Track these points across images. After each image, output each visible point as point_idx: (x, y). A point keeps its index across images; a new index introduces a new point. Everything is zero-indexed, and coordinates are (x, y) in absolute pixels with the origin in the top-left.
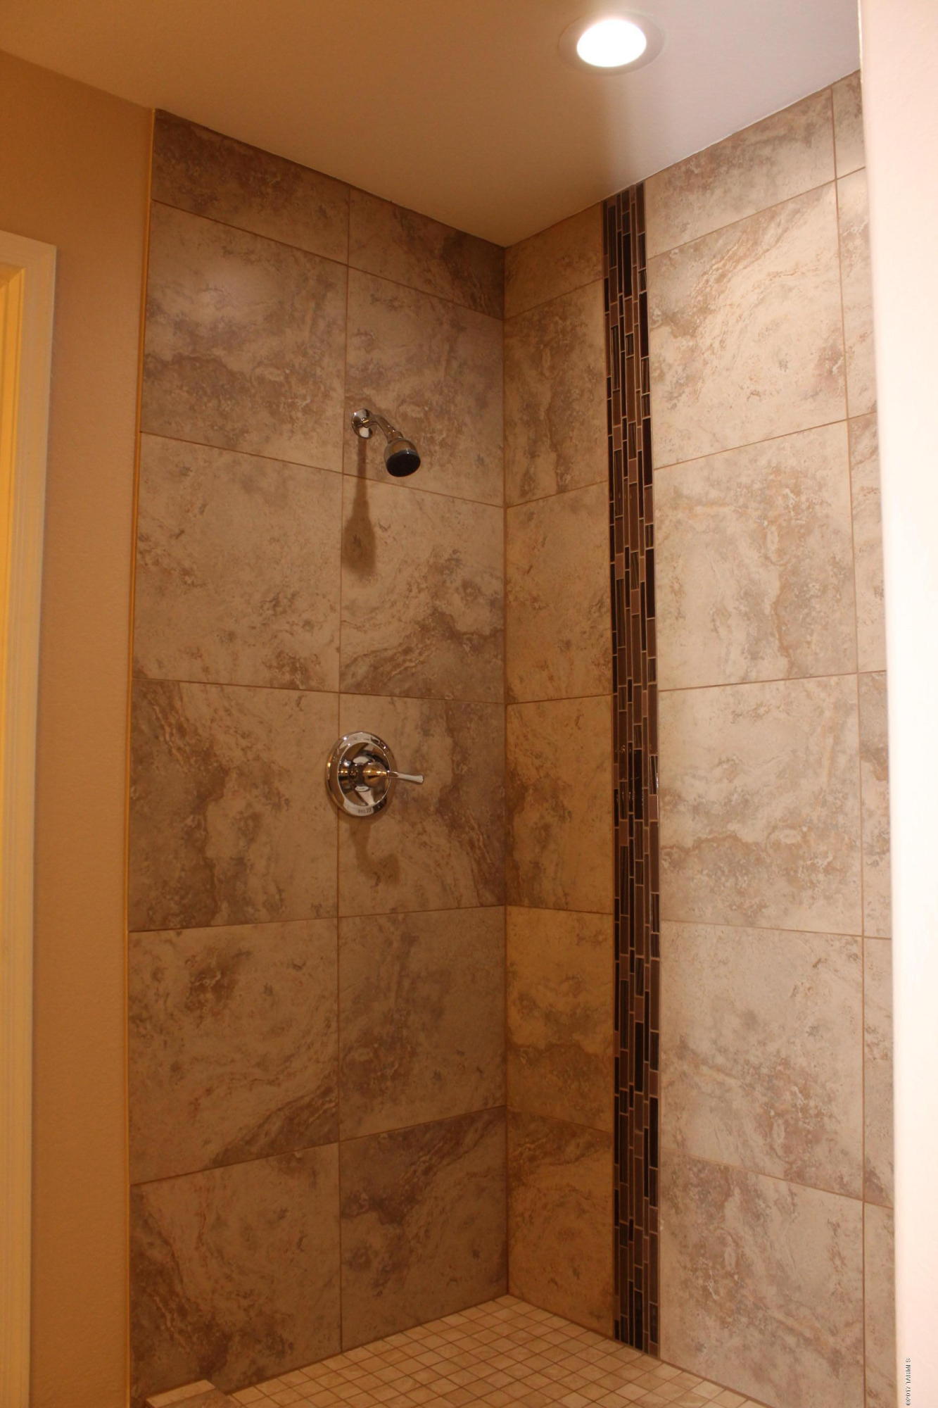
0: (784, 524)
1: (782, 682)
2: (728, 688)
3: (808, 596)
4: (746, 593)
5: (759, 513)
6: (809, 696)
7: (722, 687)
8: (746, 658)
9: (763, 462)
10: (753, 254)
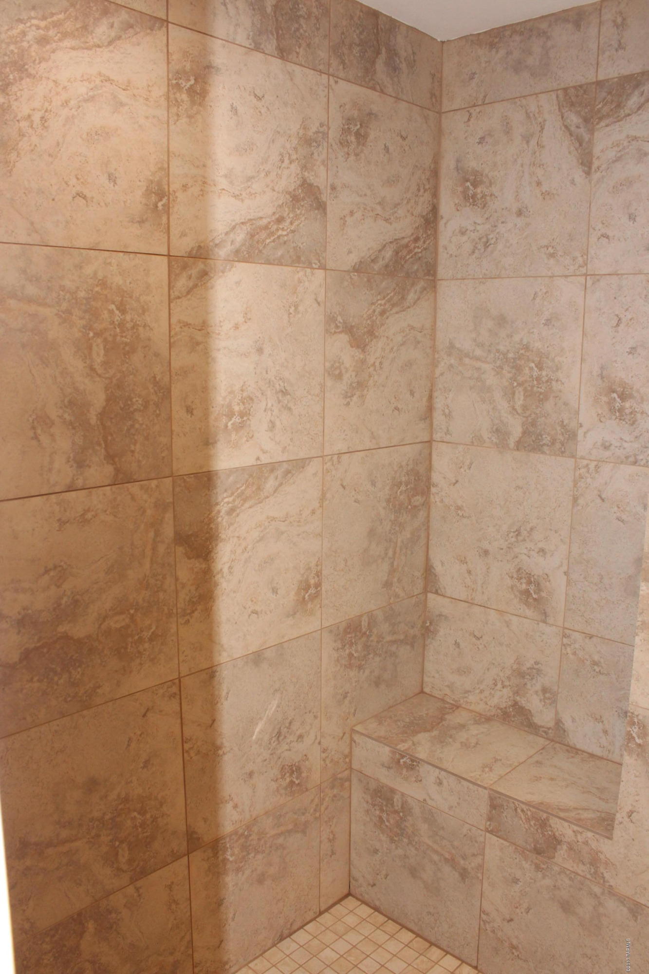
0: (110, 339)
1: (109, 488)
2: (53, 496)
3: (131, 409)
4: (70, 402)
5: (83, 322)
6: (133, 498)
7: (45, 497)
9: (89, 270)
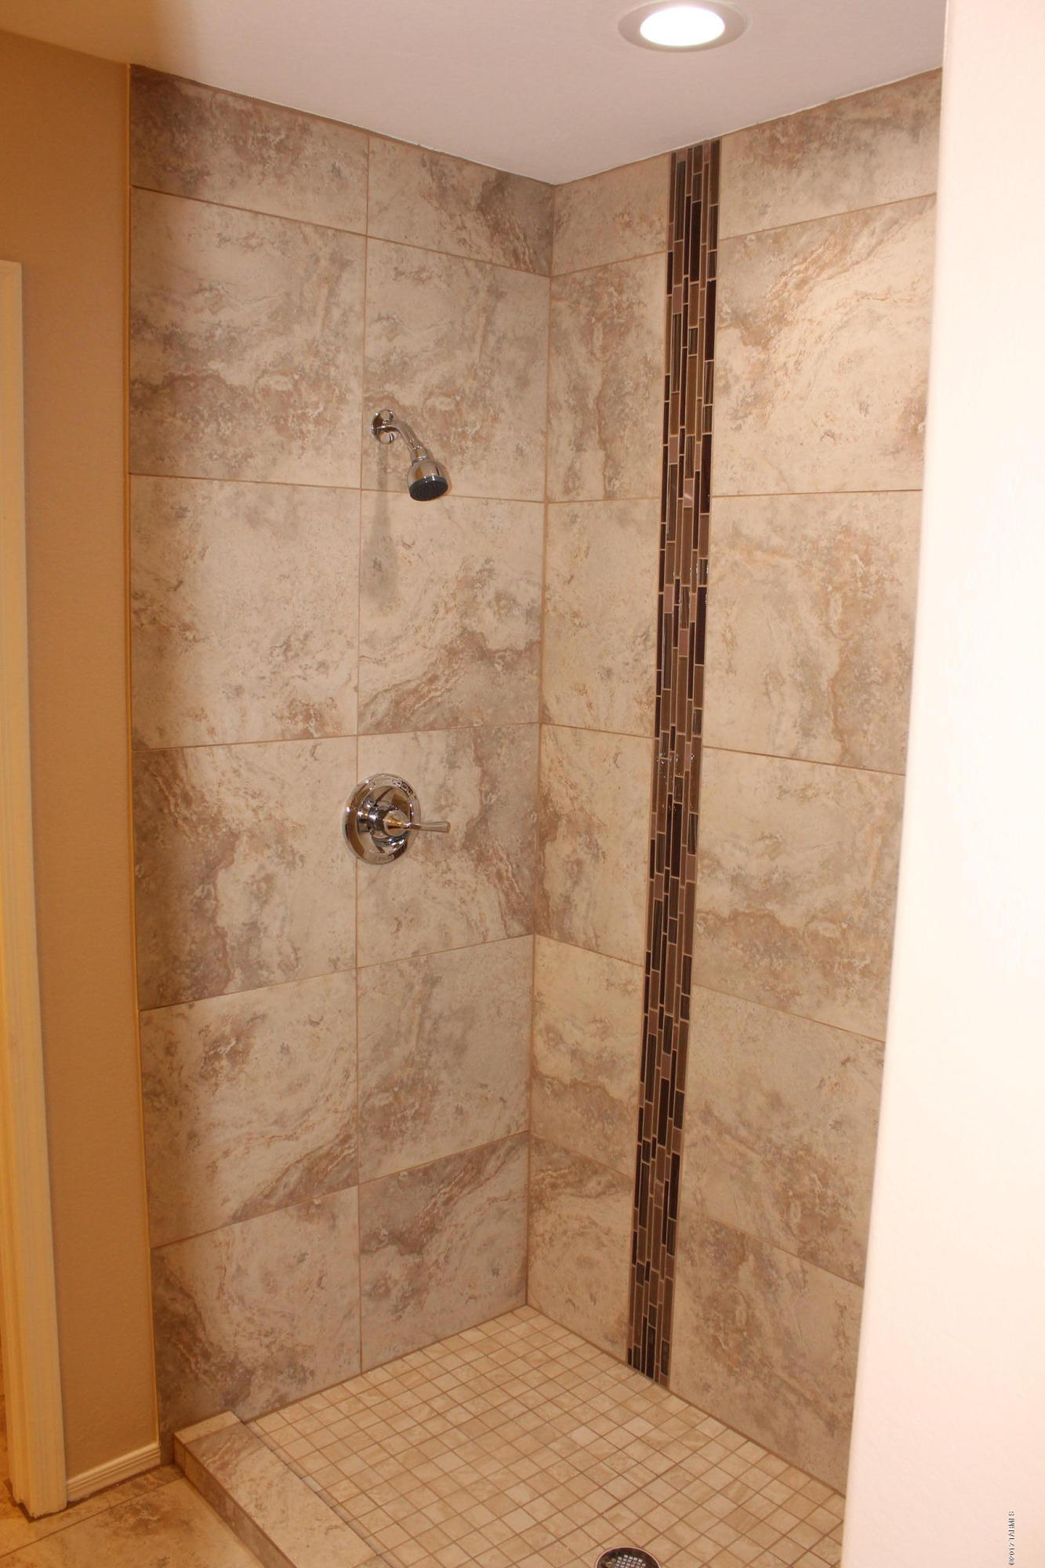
0: (850, 594)
1: (834, 768)
2: (776, 759)
3: (868, 680)
4: (802, 661)
5: (823, 574)
6: (860, 789)
7: (770, 758)
8: (797, 733)
9: (832, 516)
10: (841, 264)
